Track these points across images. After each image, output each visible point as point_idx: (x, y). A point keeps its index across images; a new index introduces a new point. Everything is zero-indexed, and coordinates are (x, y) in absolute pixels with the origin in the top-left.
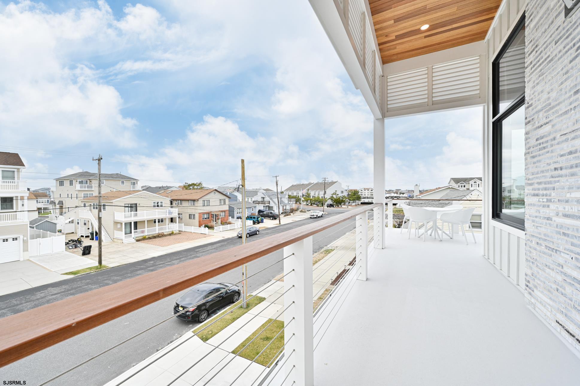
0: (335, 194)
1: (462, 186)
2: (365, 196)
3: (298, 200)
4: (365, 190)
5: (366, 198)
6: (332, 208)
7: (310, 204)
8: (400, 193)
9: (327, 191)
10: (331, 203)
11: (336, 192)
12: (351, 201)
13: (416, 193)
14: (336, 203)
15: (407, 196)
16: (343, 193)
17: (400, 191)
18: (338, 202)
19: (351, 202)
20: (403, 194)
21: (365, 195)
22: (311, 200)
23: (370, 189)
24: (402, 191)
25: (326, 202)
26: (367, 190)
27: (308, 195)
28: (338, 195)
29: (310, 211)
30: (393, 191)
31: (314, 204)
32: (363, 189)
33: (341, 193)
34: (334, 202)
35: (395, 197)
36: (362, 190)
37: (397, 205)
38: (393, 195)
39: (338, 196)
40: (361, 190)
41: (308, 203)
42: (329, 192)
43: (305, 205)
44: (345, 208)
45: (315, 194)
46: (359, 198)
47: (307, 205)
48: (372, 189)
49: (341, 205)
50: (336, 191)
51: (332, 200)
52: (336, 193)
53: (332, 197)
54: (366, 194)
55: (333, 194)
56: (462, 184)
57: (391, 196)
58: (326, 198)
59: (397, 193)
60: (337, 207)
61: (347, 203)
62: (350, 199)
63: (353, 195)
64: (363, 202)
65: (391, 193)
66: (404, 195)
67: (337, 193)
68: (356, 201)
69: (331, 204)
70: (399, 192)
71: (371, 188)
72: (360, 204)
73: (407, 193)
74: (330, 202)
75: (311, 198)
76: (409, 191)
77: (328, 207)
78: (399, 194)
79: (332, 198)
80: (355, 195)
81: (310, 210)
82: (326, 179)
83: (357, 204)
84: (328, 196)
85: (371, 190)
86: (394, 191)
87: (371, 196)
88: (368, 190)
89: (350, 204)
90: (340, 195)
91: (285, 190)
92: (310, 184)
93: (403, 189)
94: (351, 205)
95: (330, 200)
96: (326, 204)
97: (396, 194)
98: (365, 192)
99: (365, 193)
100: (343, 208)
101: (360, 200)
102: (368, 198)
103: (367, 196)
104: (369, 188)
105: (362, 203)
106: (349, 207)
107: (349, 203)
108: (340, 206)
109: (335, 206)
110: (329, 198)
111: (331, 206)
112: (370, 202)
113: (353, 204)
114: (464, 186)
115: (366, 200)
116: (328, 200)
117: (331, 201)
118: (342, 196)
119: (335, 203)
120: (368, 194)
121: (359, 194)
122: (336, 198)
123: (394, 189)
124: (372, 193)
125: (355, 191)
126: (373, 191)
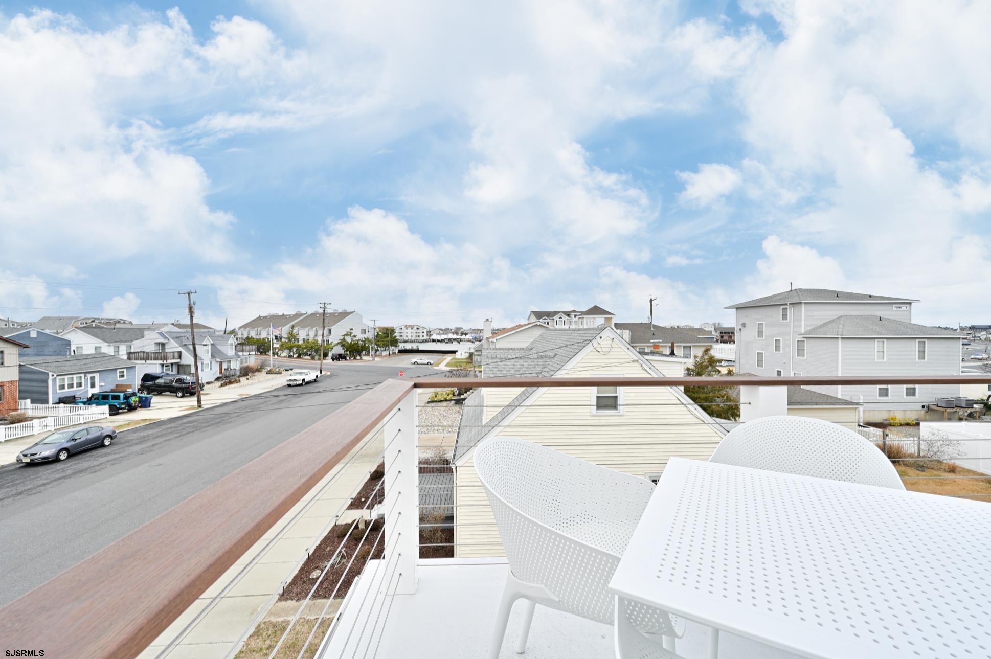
0: (350, 335)
2: (406, 339)
3: (263, 347)
4: (407, 329)
5: (408, 342)
6: (342, 362)
7: (297, 355)
8: (462, 334)
9: (333, 328)
10: (342, 352)
11: (351, 331)
12: (380, 347)
13: (487, 334)
14: (350, 352)
15: (471, 338)
16: (365, 333)
17: (462, 330)
18: (354, 350)
19: (379, 349)
20: (466, 334)
21: (407, 336)
22: (298, 347)
23: (416, 327)
24: (465, 330)
25: (330, 351)
26: (409, 329)
27: (292, 337)
28: (355, 336)
29: (292, 370)
30: (451, 330)
31: (306, 354)
32: (403, 327)
33: (362, 333)
34: (347, 351)
35: (455, 340)
36: (402, 329)
37: (457, 353)
38: (451, 336)
39: (355, 339)
40: (401, 327)
41: (292, 354)
42: (337, 333)
43: (285, 357)
44: (369, 361)
45: (308, 335)
46: (395, 342)
47: (290, 357)
48: (418, 327)
49: (360, 355)
50: (352, 329)
51: (343, 346)
52: (351, 333)
53: (344, 340)
55: (346, 335)
57: (449, 337)
58: (330, 342)
59: (457, 334)
60: (352, 360)
61: (372, 352)
62: (378, 343)
63: (385, 337)
64: (403, 348)
65: (448, 333)
66: (467, 337)
67: (354, 332)
68: (389, 348)
69: (339, 355)
70: (459, 332)
71: (417, 325)
72: (397, 352)
73: (471, 333)
74: (339, 350)
75: (301, 342)
76: (474, 330)
77: (333, 360)
78: (459, 334)
79: (343, 343)
80: (388, 337)
81: (291, 367)
82: (327, 306)
83: (391, 353)
84: (335, 338)
86: (453, 331)
87: (418, 338)
88: (412, 328)
89: (378, 353)
90: (360, 336)
91: (240, 328)
92: (298, 315)
93: (466, 327)
94: (380, 356)
95: (339, 346)
96: (330, 355)
97: (455, 335)
98: (406, 331)
99: (407, 333)
100: (364, 362)
101: (397, 346)
102: (411, 341)
103: (409, 338)
104: (414, 326)
105: (400, 351)
106: (377, 359)
107: (377, 351)
108: (358, 358)
109: (348, 358)
110: (337, 342)
111: (340, 357)
112: (414, 348)
113: (384, 353)
115: (408, 346)
116: (334, 346)
117: (342, 348)
118: (364, 339)
119: (348, 353)
120: (412, 335)
121: (395, 335)
122: (351, 342)
123: (453, 327)
124: (419, 333)
125: (387, 329)
126: (421, 330)
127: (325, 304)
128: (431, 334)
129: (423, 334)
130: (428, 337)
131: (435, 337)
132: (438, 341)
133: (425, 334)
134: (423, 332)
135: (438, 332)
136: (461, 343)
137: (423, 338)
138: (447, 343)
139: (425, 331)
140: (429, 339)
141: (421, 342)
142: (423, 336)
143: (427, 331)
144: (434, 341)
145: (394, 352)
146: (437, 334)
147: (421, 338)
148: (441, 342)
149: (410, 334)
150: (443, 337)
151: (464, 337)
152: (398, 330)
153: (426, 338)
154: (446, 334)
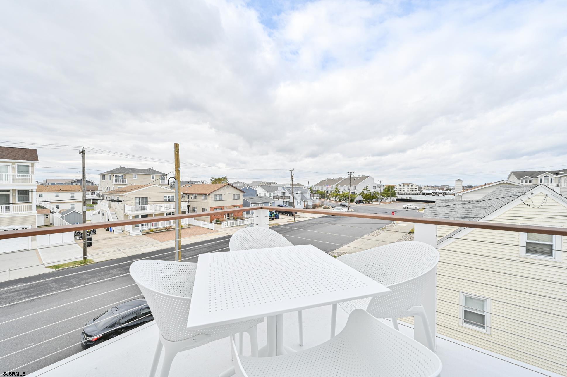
0: (367, 190)
1: (527, 181)
2: (404, 192)
3: (323, 195)
4: (404, 186)
5: (405, 194)
6: (361, 205)
7: (339, 200)
8: (447, 190)
9: (357, 186)
10: (362, 199)
11: (367, 188)
13: (458, 190)
14: (366, 199)
16: (375, 189)
17: (447, 187)
18: (368, 198)
19: (384, 198)
20: (450, 190)
21: (404, 191)
22: (339, 195)
23: (410, 185)
24: (450, 187)
25: (355, 198)
26: (406, 187)
27: (337, 190)
28: (369, 190)
30: (438, 187)
31: (343, 200)
32: (402, 185)
33: (374, 189)
34: (364, 199)
35: (440, 194)
36: (401, 186)
38: (437, 191)
39: (369, 192)
41: (336, 199)
42: (359, 189)
43: (333, 200)
44: (377, 205)
45: (345, 190)
46: (394, 194)
47: (336, 200)
49: (372, 201)
50: (367, 186)
51: (362, 195)
52: (367, 189)
53: (363, 192)
54: (406, 190)
55: (364, 190)
56: (526, 179)
58: (355, 193)
59: (443, 189)
60: (367, 204)
61: (379, 200)
62: (383, 195)
63: (387, 191)
64: (400, 198)
65: (436, 189)
66: (452, 192)
67: (369, 188)
68: (390, 198)
69: (360, 201)
71: (412, 184)
72: (395, 200)
74: (360, 198)
75: (341, 193)
77: (357, 204)
78: (445, 190)
79: (362, 194)
80: (390, 191)
81: (335, 206)
82: (353, 174)
83: (391, 200)
84: (358, 191)
85: (412, 186)
86: (440, 187)
87: (412, 192)
88: (408, 186)
90: (372, 191)
91: (315, 186)
92: (340, 179)
93: (451, 184)
94: (384, 202)
95: (360, 195)
96: (355, 200)
98: (404, 187)
99: (404, 189)
100: (374, 205)
101: (395, 197)
102: (407, 194)
103: (406, 192)
104: (409, 184)
105: (398, 200)
106: (381, 204)
107: (382, 199)
108: (371, 203)
109: (365, 203)
110: (359, 194)
111: (360, 202)
113: (387, 201)
114: (530, 182)
115: (404, 197)
116: (357, 196)
117: (362, 197)
118: (374, 192)
119: (365, 200)
120: (408, 190)
121: (395, 190)
122: (367, 194)
123: (440, 185)
124: (413, 188)
125: (389, 186)
126: (414, 187)
127: (351, 172)
128: (422, 189)
129: (416, 190)
130: (420, 192)
131: (424, 191)
132: (427, 194)
133: (417, 190)
134: (416, 188)
135: (428, 188)
136: (445, 196)
137: (416, 192)
138: (434, 196)
139: (417, 187)
140: (420, 193)
141: (414, 195)
142: (416, 191)
143: (419, 188)
144: (423, 194)
145: (393, 200)
146: (427, 190)
147: (414, 192)
148: (429, 195)
149: (406, 189)
150: (431, 192)
151: (448, 191)
152: (398, 187)
153: (418, 192)
154: (434, 189)
